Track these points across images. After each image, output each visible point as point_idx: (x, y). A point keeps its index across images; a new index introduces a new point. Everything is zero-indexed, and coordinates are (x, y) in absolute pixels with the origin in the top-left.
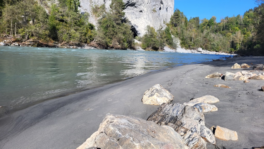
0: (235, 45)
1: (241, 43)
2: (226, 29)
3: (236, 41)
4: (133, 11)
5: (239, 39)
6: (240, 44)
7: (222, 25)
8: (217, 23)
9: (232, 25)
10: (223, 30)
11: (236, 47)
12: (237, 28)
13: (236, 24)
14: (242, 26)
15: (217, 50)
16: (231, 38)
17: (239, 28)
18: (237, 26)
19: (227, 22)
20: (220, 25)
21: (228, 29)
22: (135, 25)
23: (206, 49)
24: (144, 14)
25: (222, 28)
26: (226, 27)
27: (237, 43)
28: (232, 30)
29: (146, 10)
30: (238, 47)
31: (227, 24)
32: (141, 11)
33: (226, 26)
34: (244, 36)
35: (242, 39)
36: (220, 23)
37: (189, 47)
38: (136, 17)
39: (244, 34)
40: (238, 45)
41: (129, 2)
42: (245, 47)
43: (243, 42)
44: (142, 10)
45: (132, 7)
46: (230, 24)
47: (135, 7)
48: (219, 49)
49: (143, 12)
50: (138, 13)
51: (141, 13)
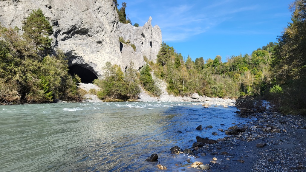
0: (246, 88)
1: (253, 86)
2: (233, 69)
3: (246, 83)
4: (85, 41)
5: (250, 81)
6: (251, 86)
7: (228, 65)
8: (223, 63)
9: (239, 64)
10: (230, 71)
11: (247, 90)
12: (246, 68)
13: (245, 63)
14: (251, 66)
15: (221, 95)
16: (240, 80)
17: (248, 67)
18: (245, 66)
19: (234, 61)
20: (226, 65)
21: (236, 70)
22: (92, 63)
23: (204, 95)
24: (106, 46)
25: (229, 69)
26: (233, 67)
27: (247, 86)
28: (241, 70)
29: (109, 41)
30: (250, 89)
31: (234, 63)
32: (100, 42)
33: (233, 65)
34: (254, 77)
35: (253, 80)
36: (226, 63)
37: (179, 93)
38: (91, 50)
39: (255, 74)
40: (249, 87)
41: (76, 28)
42: (258, 89)
43: (254, 83)
44: (102, 41)
45: (84, 36)
46: (237, 64)
47: (89, 35)
48: (224, 94)
49: (104, 43)
50: (94, 45)
51: (100, 45)
